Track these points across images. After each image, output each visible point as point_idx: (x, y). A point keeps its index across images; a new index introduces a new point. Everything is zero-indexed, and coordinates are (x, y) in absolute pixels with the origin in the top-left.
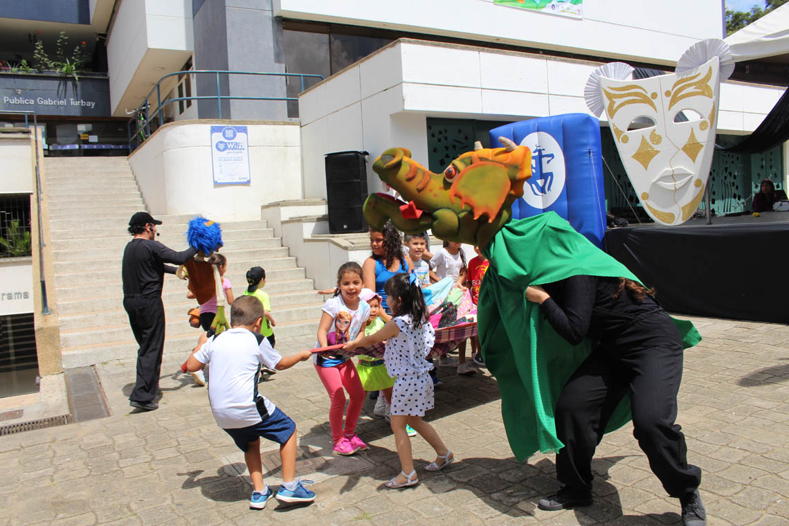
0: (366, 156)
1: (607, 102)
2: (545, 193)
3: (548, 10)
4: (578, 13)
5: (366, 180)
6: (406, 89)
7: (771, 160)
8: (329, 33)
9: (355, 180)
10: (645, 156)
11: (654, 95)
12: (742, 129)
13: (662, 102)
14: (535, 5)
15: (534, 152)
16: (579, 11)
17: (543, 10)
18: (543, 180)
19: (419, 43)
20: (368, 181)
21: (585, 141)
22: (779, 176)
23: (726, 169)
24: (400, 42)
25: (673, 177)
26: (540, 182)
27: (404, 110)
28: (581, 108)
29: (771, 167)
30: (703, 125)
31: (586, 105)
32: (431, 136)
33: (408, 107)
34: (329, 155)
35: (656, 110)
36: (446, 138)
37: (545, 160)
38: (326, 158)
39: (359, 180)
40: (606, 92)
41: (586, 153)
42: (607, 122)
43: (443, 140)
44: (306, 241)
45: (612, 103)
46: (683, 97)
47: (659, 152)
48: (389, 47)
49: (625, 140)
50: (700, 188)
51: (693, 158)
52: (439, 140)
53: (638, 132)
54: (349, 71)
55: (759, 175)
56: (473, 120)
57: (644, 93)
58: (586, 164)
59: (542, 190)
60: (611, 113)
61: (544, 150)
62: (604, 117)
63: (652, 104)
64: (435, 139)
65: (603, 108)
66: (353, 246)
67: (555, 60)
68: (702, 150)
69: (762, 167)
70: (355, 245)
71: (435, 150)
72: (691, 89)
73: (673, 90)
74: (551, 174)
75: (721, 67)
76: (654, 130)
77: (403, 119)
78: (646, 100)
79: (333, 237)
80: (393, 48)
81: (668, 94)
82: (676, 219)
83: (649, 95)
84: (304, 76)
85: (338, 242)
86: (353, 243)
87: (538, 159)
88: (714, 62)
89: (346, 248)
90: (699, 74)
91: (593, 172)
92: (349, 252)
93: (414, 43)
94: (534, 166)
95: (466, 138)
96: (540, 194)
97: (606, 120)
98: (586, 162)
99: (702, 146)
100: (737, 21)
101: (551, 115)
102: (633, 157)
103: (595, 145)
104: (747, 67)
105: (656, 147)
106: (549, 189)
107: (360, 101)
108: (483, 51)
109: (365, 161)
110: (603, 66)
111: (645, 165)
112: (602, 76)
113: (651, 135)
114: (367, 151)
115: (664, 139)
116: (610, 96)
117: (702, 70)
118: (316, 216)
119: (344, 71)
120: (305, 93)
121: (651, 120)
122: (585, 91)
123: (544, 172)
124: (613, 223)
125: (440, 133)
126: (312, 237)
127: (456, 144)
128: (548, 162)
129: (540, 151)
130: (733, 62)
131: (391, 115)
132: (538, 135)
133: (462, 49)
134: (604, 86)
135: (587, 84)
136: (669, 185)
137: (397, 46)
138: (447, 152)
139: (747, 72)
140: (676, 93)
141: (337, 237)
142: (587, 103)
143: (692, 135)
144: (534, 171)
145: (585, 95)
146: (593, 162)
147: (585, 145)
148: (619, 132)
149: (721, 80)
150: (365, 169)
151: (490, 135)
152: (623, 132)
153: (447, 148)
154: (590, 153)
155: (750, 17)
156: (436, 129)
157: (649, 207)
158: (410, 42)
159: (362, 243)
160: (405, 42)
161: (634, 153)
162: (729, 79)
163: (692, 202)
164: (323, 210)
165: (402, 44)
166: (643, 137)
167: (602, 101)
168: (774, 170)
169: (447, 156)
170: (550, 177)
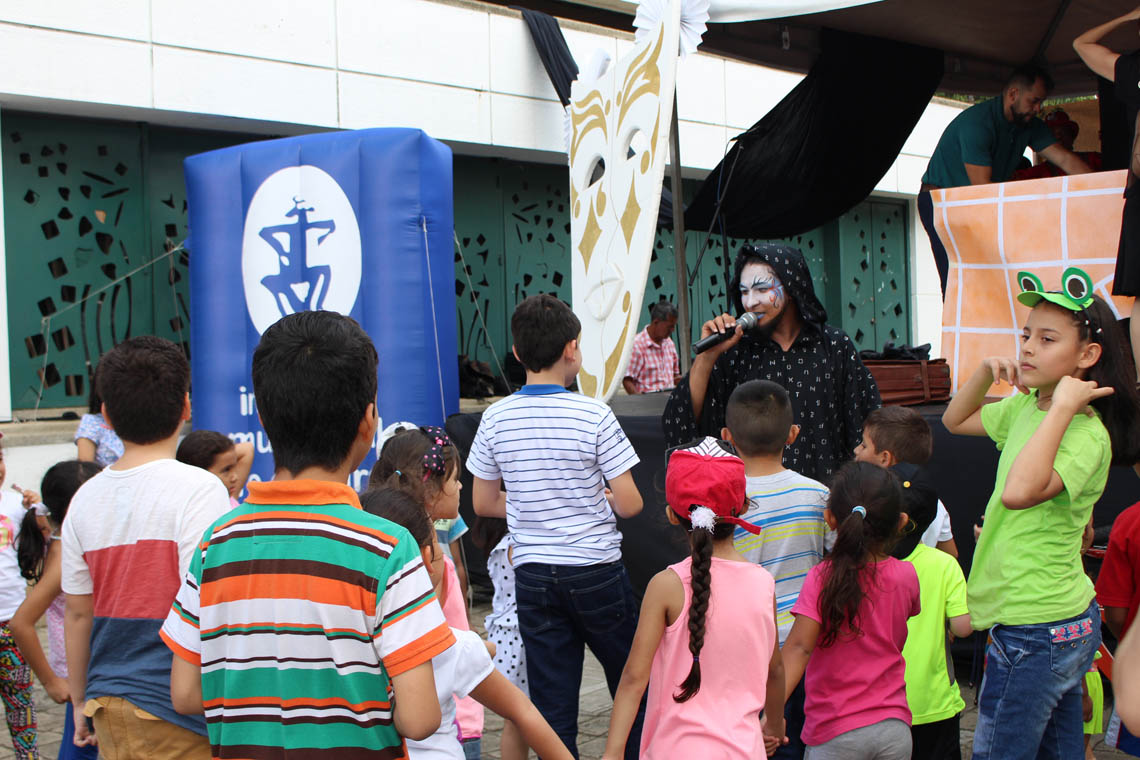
7: (882, 250)
15: (290, 215)
21: (410, 193)
22: (901, 285)
26: (299, 289)
29: (883, 265)
30: (644, 163)
32: (18, 158)
35: (606, 137)
36: (62, 168)
37: (312, 235)
41: (411, 222)
43: (53, 171)
45: (575, 135)
46: (631, 101)
47: (601, 231)
50: (626, 314)
51: (629, 240)
52: (43, 171)
55: (857, 282)
56: (140, 124)
57: (601, 104)
58: (411, 250)
59: (303, 309)
61: (312, 210)
63: (605, 127)
64: (31, 168)
69: (864, 265)
71: (25, 199)
72: (640, 81)
73: (624, 87)
74: (326, 270)
82: (597, 390)
83: (604, 108)
87: (297, 233)
90: (650, 44)
91: (425, 268)
95: (121, 170)
98: (412, 245)
99: (640, 211)
104: (786, 35)
105: (600, 222)
111: (587, 264)
113: (598, 197)
115: (608, 202)
123: (309, 264)
125: (46, 151)
127: (91, 182)
128: (321, 240)
129: (302, 213)
132: (300, 176)
138: (65, 204)
139: (786, 47)
140: (626, 94)
146: (427, 244)
147: (410, 203)
153: (64, 193)
154: (421, 222)
156: (33, 141)
163: (617, 349)
168: (890, 272)
169: (65, 214)
170: (322, 278)
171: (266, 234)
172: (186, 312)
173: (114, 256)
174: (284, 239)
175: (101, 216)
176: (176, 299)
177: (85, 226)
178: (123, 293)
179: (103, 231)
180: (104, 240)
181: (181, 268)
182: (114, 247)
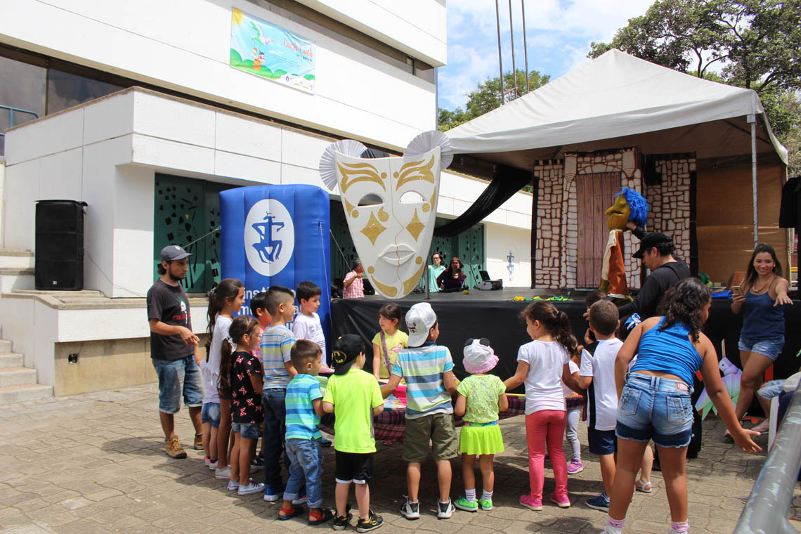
0: (85, 208)
1: (340, 177)
2: (273, 261)
3: (282, 80)
4: (310, 88)
5: (83, 233)
6: (137, 141)
7: (474, 243)
8: (48, 68)
9: (70, 233)
10: (373, 232)
11: (384, 175)
12: (452, 214)
13: (391, 182)
14: (271, 74)
15: (265, 219)
16: (311, 86)
17: (277, 80)
18: (272, 248)
19: (154, 94)
20: (84, 235)
21: (315, 212)
22: (480, 258)
23: (438, 249)
24: (134, 90)
25: (397, 253)
26: (269, 250)
27: (132, 162)
28: (315, 180)
29: (474, 250)
30: (425, 208)
31: (320, 177)
32: (158, 192)
33: (137, 159)
34: (41, 202)
35: (384, 188)
36: (174, 197)
37: (274, 228)
38: (37, 205)
39: (74, 233)
40: (339, 166)
41: (315, 224)
42: (339, 197)
43: (171, 198)
44: (5, 296)
45: (345, 179)
46: (410, 179)
47: (385, 228)
48: (120, 93)
49: (355, 214)
50: (420, 266)
51: (416, 236)
52: (167, 198)
53: (367, 208)
54: (71, 113)
55: (464, 256)
56: (203, 181)
57: (375, 172)
58: (314, 236)
59: (270, 257)
60: (344, 188)
61: (274, 217)
62: (336, 191)
63: (381, 183)
64: (163, 196)
65: (336, 182)
66: (64, 305)
67: (290, 130)
68: (424, 231)
69: (467, 249)
70: (67, 304)
71: (161, 208)
72: (416, 173)
73: (401, 171)
74: (280, 242)
75: (442, 156)
76: (383, 208)
77: (130, 171)
78: (376, 179)
79: (40, 293)
80: (125, 95)
81: (396, 175)
82: (398, 292)
83: (379, 175)
84: (14, 110)
85: (46, 300)
86: (64, 302)
87: (268, 227)
88: (436, 152)
89: (55, 307)
90: (424, 160)
91: (321, 244)
92: (60, 312)
93: (149, 93)
94: (264, 233)
95: (195, 198)
96: (268, 261)
97: (338, 194)
98: (316, 234)
99: (424, 226)
100: (444, 117)
101: (283, 184)
102: (361, 232)
103: (324, 217)
104: (462, 159)
105: (383, 224)
106: (277, 257)
107: (82, 147)
108: (220, 112)
109: (83, 212)
110: (338, 142)
111: (373, 239)
112: (337, 151)
113: (379, 213)
114: (86, 202)
115: (391, 217)
116: (343, 171)
117: (427, 157)
118: (18, 269)
119: (65, 112)
120: (14, 129)
121: (379, 197)
122: (320, 164)
123: (273, 240)
124: (336, 294)
125: (168, 190)
126: (13, 292)
127: (184, 203)
128: (278, 230)
129: (270, 218)
130: (452, 154)
131: (117, 166)
132: (270, 203)
133: (199, 106)
134: (339, 161)
135: (322, 157)
136: (393, 260)
137: (130, 94)
138: (174, 211)
139: (462, 164)
140: (404, 175)
141: (45, 294)
142: (321, 175)
143: (416, 215)
144: (263, 238)
145: (320, 167)
146: (322, 234)
147: (315, 217)
148: (350, 206)
149: (441, 169)
150: (83, 222)
151: (220, 197)
152: (354, 207)
153: (174, 207)
154: (319, 224)
155: (454, 116)
156: (164, 186)
157: (374, 280)
158: (144, 92)
159: (75, 302)
160: (139, 91)
161: (363, 228)
162: (447, 169)
163: (413, 277)
164: (28, 262)
165: (135, 92)
166: (372, 212)
167: (335, 175)
168: (477, 252)
169: (174, 215)
170: (278, 245)
171: (255, 226)
172: (217, 257)
173: (191, 233)
174: (262, 229)
175: (187, 216)
176: (213, 251)
177: (181, 220)
178: (194, 247)
179: (188, 222)
180: (188, 227)
181: (216, 239)
182: (192, 229)
